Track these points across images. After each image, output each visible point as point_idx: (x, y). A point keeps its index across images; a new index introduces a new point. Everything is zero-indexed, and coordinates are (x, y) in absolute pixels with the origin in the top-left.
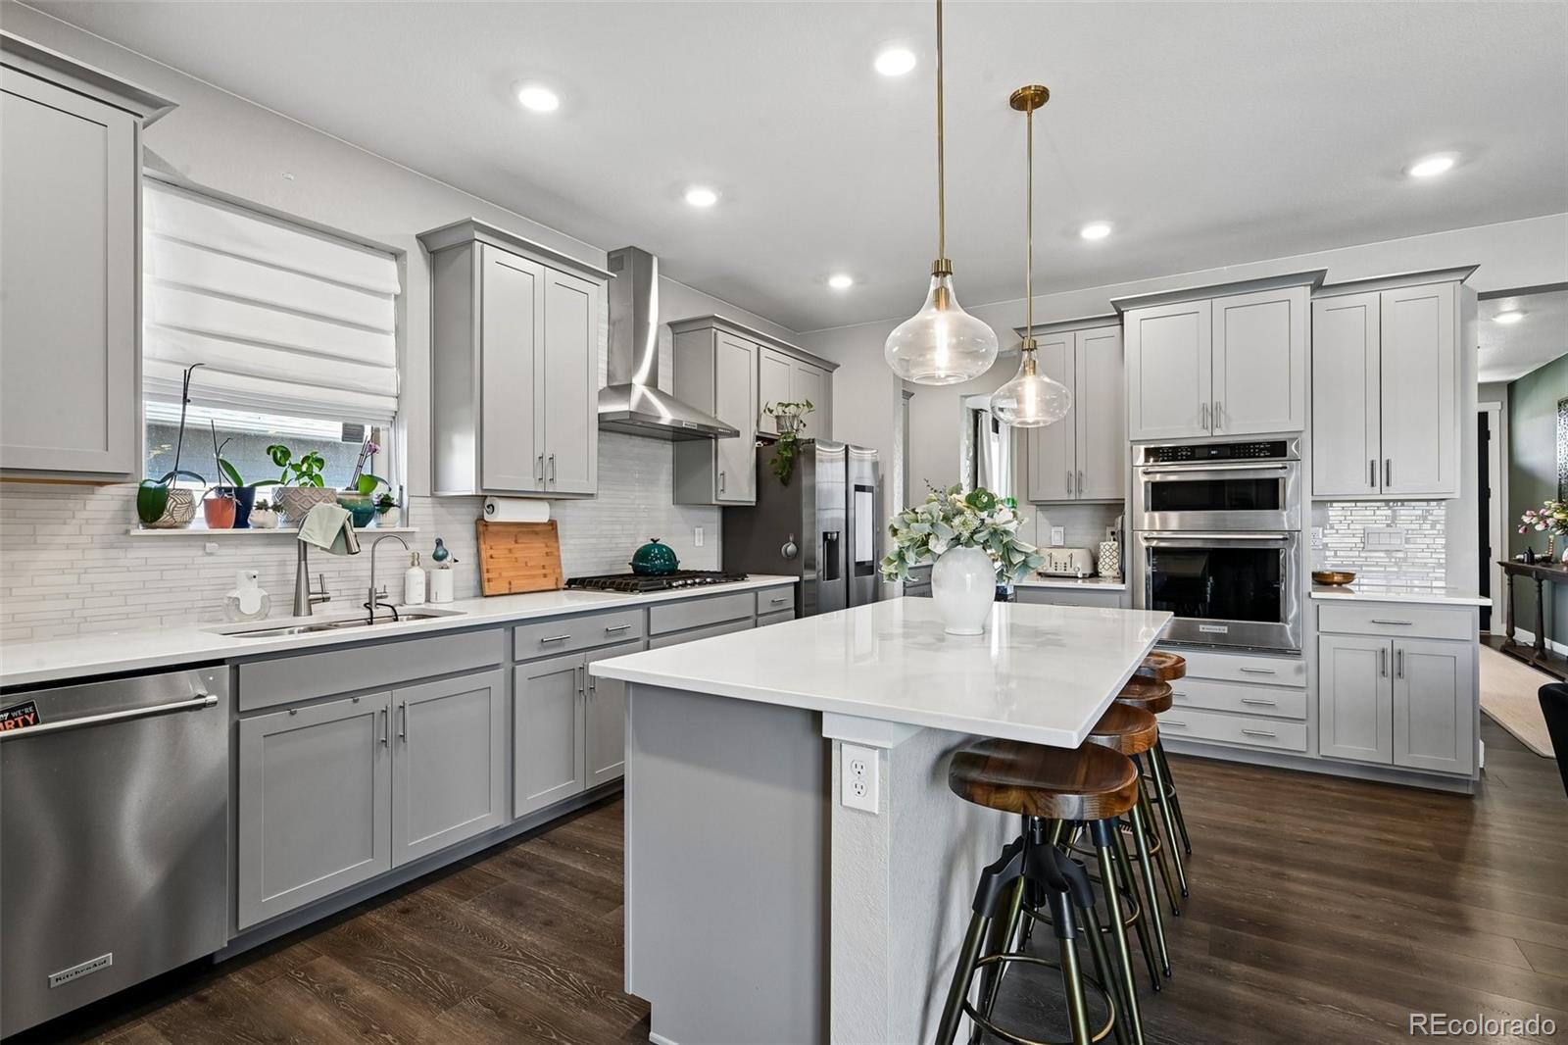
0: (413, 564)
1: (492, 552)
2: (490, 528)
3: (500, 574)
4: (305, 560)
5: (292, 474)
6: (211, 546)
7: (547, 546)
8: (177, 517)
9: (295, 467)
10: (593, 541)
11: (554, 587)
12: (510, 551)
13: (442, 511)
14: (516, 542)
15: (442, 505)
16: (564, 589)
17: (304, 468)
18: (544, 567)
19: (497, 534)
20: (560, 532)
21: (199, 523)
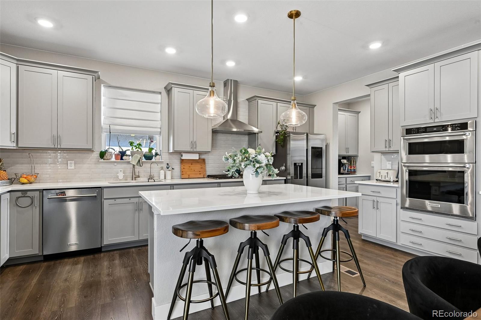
0: (161, 169)
1: (184, 167)
2: (184, 161)
3: (186, 173)
4: (134, 167)
5: (134, 148)
6: (115, 164)
7: (201, 166)
8: (108, 157)
9: (135, 146)
10: (219, 165)
11: (203, 177)
12: (190, 167)
13: (171, 156)
14: (192, 165)
15: (171, 155)
16: (207, 178)
17: (137, 147)
18: (200, 171)
19: (186, 162)
20: (206, 162)
21: (113, 159)
